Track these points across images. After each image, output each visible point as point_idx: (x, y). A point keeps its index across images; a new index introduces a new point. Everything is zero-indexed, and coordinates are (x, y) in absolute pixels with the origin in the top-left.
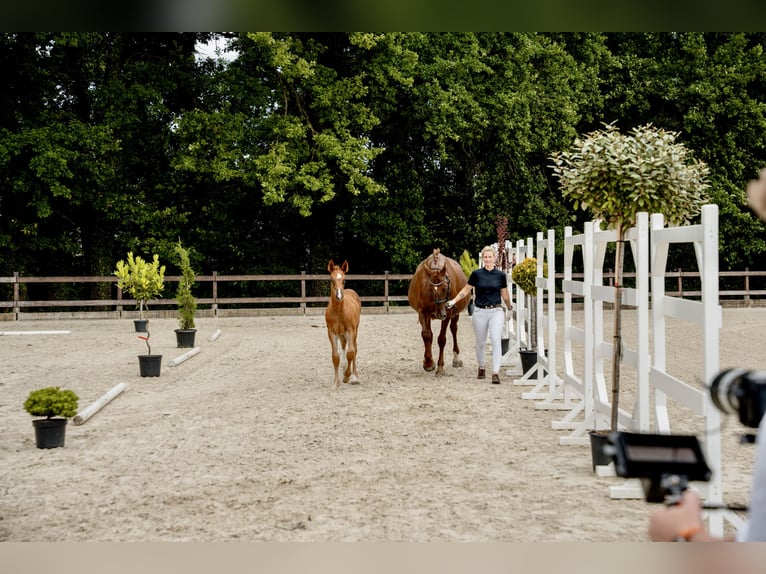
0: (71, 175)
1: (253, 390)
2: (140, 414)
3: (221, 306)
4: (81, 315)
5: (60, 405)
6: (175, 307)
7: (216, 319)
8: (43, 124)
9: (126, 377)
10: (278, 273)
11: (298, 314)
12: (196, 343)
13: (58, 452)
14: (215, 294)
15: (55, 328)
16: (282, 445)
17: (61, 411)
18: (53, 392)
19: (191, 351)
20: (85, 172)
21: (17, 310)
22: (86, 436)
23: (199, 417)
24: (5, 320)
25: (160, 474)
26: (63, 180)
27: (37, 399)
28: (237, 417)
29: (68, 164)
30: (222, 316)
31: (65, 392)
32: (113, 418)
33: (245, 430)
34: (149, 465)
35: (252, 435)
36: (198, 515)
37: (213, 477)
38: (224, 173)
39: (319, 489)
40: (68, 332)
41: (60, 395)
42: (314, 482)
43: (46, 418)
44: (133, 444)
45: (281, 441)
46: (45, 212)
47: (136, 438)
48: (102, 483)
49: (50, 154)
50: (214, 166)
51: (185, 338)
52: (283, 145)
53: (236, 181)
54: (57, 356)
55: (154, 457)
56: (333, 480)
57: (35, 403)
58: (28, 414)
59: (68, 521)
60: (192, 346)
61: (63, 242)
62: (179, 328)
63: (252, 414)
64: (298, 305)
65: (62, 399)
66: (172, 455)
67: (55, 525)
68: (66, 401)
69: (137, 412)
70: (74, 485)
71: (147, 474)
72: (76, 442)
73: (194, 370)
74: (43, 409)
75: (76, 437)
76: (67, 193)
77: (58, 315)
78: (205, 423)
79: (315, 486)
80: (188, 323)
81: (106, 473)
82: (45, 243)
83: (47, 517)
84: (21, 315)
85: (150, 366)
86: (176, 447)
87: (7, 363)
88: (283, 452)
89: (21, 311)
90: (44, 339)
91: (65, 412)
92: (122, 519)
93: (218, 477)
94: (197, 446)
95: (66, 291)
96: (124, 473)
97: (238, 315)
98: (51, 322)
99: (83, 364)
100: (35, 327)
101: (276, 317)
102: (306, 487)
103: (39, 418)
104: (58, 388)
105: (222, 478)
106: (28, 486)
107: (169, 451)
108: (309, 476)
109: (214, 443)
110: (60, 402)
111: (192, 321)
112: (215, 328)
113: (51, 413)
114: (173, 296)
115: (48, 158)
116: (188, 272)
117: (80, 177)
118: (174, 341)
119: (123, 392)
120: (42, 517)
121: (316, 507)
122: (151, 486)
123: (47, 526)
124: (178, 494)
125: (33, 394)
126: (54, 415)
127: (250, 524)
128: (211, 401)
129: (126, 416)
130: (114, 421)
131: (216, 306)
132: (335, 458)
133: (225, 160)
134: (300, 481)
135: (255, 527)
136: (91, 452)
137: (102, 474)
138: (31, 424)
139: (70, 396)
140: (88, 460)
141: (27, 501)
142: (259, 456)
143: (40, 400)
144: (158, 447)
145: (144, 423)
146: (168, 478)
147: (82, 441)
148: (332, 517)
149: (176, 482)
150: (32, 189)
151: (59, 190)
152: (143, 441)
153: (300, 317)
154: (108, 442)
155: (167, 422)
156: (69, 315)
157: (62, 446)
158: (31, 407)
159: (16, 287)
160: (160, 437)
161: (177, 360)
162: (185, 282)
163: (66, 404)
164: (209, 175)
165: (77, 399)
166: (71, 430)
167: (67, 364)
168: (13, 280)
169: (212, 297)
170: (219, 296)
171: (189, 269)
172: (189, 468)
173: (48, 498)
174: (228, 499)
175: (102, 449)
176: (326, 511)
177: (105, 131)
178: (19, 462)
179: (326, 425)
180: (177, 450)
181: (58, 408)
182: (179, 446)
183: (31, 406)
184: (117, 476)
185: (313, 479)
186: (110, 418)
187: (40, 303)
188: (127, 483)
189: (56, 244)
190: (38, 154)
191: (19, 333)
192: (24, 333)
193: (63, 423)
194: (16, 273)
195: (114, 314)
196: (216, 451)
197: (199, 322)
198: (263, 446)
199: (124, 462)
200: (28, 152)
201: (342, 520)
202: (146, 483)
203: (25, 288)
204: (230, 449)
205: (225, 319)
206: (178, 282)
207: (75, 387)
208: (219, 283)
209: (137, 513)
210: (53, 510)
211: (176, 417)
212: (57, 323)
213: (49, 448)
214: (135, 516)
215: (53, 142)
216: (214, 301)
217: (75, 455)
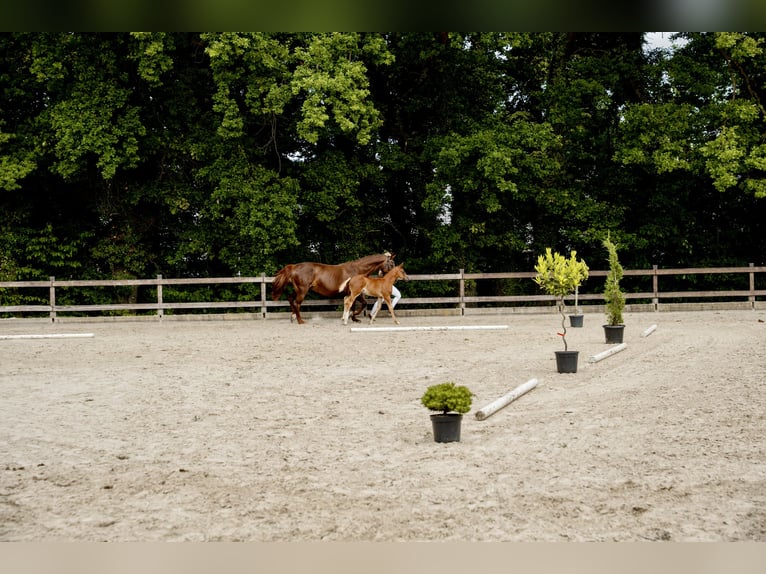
0: (515, 170)
1: (666, 389)
2: (542, 411)
3: (662, 301)
4: (522, 310)
5: (454, 401)
6: (601, 302)
7: (657, 313)
8: (490, 126)
9: (537, 372)
10: (728, 265)
11: (745, 308)
12: (624, 339)
13: (453, 447)
14: (655, 288)
15: (496, 323)
16: (677, 449)
17: (455, 407)
18: (448, 387)
19: (618, 347)
20: (526, 169)
21: (463, 305)
22: (483, 432)
23: (600, 416)
24: (452, 315)
25: (540, 473)
26: (508, 177)
27: (433, 395)
28: (639, 417)
29: (512, 162)
30: (663, 311)
31: (460, 388)
32: (516, 414)
33: (644, 430)
34: (533, 463)
35: (648, 437)
36: (562, 517)
37: (591, 479)
38: (667, 163)
39: (698, 500)
40: (506, 327)
41: (455, 391)
42: (696, 490)
43: (442, 413)
44: (525, 442)
45: (676, 445)
46: (494, 207)
47: (530, 435)
48: (482, 479)
49: (496, 154)
50: (656, 158)
51: (614, 334)
52: (732, 129)
53: (679, 173)
54: (486, 350)
55: (540, 456)
56: (718, 489)
57: (431, 398)
58: (426, 408)
59: (437, 516)
60: (621, 342)
61: (508, 239)
62: (607, 323)
63: (656, 414)
64: (745, 299)
65: (456, 395)
66: (558, 455)
67: (423, 519)
68: (460, 397)
69: (541, 408)
70: (455, 480)
71: (526, 472)
72: (473, 437)
73: (613, 367)
74: (439, 404)
75: (474, 432)
76: (513, 187)
77: (501, 310)
78: (604, 422)
79: (696, 494)
80: (616, 319)
81: (488, 469)
82: (492, 240)
83: (418, 511)
84: (467, 310)
85: (566, 362)
86: (565, 446)
87: (439, 357)
88: (674, 455)
89: (467, 307)
90: (481, 333)
91: (458, 407)
92: (487, 517)
93: (596, 480)
94: (587, 447)
95: (512, 286)
96: (505, 470)
97: (680, 310)
98: (494, 317)
99: (509, 359)
100: (477, 322)
101: (722, 312)
102: (686, 494)
103: (436, 413)
104: (453, 384)
105: (599, 481)
106: (413, 479)
107: (556, 450)
108: (692, 484)
109: (606, 443)
110: (455, 397)
111: (620, 316)
112: (647, 325)
113: (446, 409)
114: (601, 291)
115: (493, 158)
116: (616, 267)
117: (525, 177)
118: (603, 337)
119: (534, 388)
120: (414, 510)
121: (688, 518)
122: (527, 485)
123: (416, 519)
124: (549, 495)
125: (430, 389)
126: (449, 410)
127: (613, 531)
128: (619, 399)
129: (529, 412)
130: (515, 417)
131: (656, 301)
132: (728, 465)
133: (667, 151)
134: (681, 488)
135: (616, 534)
136: (483, 448)
137: (486, 470)
138: (429, 419)
139: (463, 392)
140: (477, 455)
141: (407, 493)
142: (647, 459)
143: (436, 396)
144: (547, 446)
145: (543, 420)
146: (546, 478)
147: (479, 436)
148: (703, 529)
149: (552, 482)
150: (481, 188)
151: (504, 186)
152: (536, 439)
153: (748, 312)
154: (502, 439)
155: (566, 421)
156: (510, 310)
157: (458, 441)
158: (428, 402)
159: (462, 283)
160: (554, 435)
161: (598, 357)
162: (615, 274)
163: (459, 400)
164: (652, 166)
165: (471, 395)
166: (467, 423)
167: (493, 359)
168: (459, 276)
169: (652, 291)
170: (659, 291)
171: (617, 263)
172: (571, 468)
173: (428, 491)
174: (598, 503)
175: (494, 447)
176: (699, 522)
177: (546, 129)
178: (413, 455)
179: (733, 429)
180: (566, 449)
181: (452, 403)
182: (569, 446)
183: (428, 400)
184: (497, 474)
185: (696, 487)
186: (512, 414)
187: (484, 299)
188: (505, 481)
189: (501, 241)
190: (485, 155)
191: (461, 327)
192: (466, 327)
193: (458, 418)
194: (462, 270)
195: (555, 309)
196: (605, 452)
197: (630, 319)
198: (655, 448)
199: (510, 458)
200: (476, 154)
201: (714, 534)
202: (522, 482)
203: (474, 284)
204: (619, 451)
205: (666, 314)
206: (605, 278)
207: (471, 385)
208: (660, 277)
209: (502, 512)
210: (427, 504)
211: (577, 416)
212: (499, 317)
213: (445, 442)
214: (500, 515)
215: (498, 142)
216: (654, 295)
217: (467, 450)
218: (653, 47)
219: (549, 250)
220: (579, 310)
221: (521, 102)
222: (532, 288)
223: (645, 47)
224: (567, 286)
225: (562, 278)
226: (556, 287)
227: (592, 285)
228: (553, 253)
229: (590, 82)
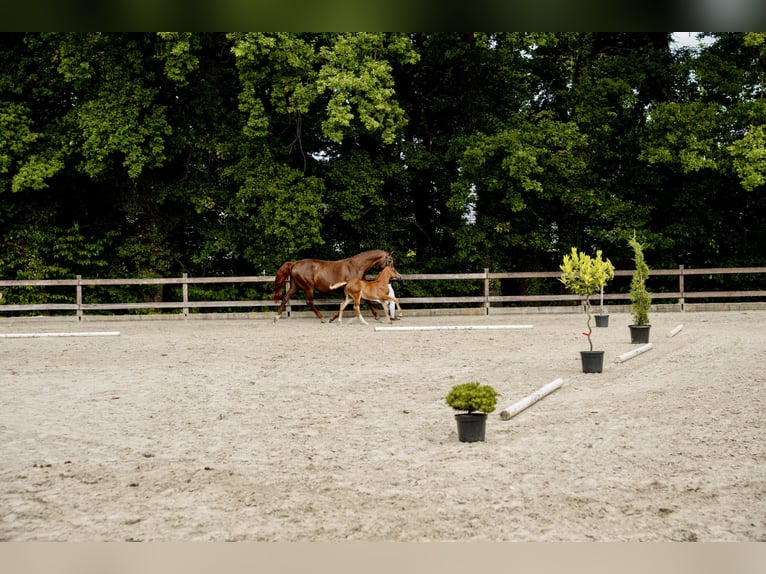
0: (540, 170)
1: (693, 389)
2: (567, 411)
3: (688, 301)
4: (547, 309)
5: (478, 400)
6: (627, 302)
7: (683, 313)
8: (515, 125)
9: (561, 372)
10: (755, 265)
12: (650, 339)
13: (477, 447)
14: (682, 288)
15: (521, 323)
16: (704, 450)
17: (479, 406)
18: (472, 387)
19: (643, 347)
20: (551, 168)
21: (488, 305)
22: (508, 432)
23: (626, 416)
24: (477, 314)
25: (565, 474)
26: (533, 176)
27: (458, 394)
28: (665, 418)
29: (538, 161)
30: (690, 311)
31: (485, 388)
32: (542, 414)
33: (670, 430)
34: (558, 463)
35: (674, 438)
36: (588, 518)
37: (618, 479)
38: (694, 162)
39: (725, 501)
40: (531, 326)
41: (480, 391)
42: (723, 491)
43: (467, 412)
44: (550, 442)
45: (702, 445)
46: (519, 206)
47: (555, 436)
48: (506, 479)
49: (521, 153)
50: (683, 157)
51: (640, 334)
52: (760, 128)
53: (706, 172)
54: (511, 350)
55: (566, 456)
56: (745, 491)
57: (456, 397)
58: (451, 408)
59: (461, 516)
60: (646, 342)
61: (533, 238)
62: (633, 323)
63: (683, 415)
65: (481, 394)
66: (584, 455)
67: (447, 519)
68: (484, 396)
69: (566, 408)
70: (480, 480)
71: (552, 472)
72: (498, 437)
73: (639, 367)
74: (463, 404)
75: (499, 432)
76: (538, 186)
77: (525, 309)
78: (629, 423)
79: (724, 495)
80: (642, 319)
81: (513, 469)
82: (517, 240)
83: (443, 510)
84: (491, 310)
85: (592, 362)
86: (590, 446)
87: (464, 356)
88: (701, 456)
89: (491, 306)
90: (506, 333)
91: (483, 407)
92: (512, 517)
93: (622, 480)
94: (612, 447)
95: (537, 286)
96: (530, 471)
97: (706, 310)
98: (519, 316)
99: (533, 358)
100: (502, 322)
101: (749, 312)
102: (713, 496)
103: (461, 412)
104: (478, 384)
105: (625, 482)
106: (437, 479)
107: (582, 450)
108: (719, 485)
109: (631, 444)
110: (479, 397)
111: (646, 317)
112: (674, 325)
113: (471, 409)
114: (627, 290)
115: (519, 157)
116: (642, 267)
117: (550, 175)
118: (628, 337)
119: (559, 388)
120: (439, 509)
121: (715, 519)
122: (552, 485)
123: (441, 519)
124: (575, 495)
125: (455, 389)
126: (474, 410)
127: (639, 532)
128: (645, 400)
129: (554, 412)
130: (540, 417)
131: (682, 301)
132: (756, 466)
133: (694, 150)
134: (708, 489)
135: (642, 536)
136: (508, 448)
137: (510, 470)
138: (453, 418)
139: (488, 391)
140: (502, 455)
141: (432, 493)
142: (673, 460)
143: (460, 395)
144: (573, 446)
145: (568, 420)
146: (572, 478)
147: (504, 436)
148: (731, 531)
149: (577, 483)
150: (506, 187)
151: (529, 185)
152: (562, 439)
154: (527, 439)
155: (592, 421)
156: (535, 309)
157: (483, 440)
158: (452, 401)
159: (487, 283)
160: (580, 435)
161: (623, 357)
162: (641, 273)
163: (484, 400)
164: (678, 165)
165: (496, 395)
166: (492, 423)
167: (518, 358)
168: (483, 276)
169: (678, 291)
170: (685, 291)
171: (643, 263)
172: (596, 469)
173: (452, 491)
174: (624, 504)
175: (518, 446)
176: (726, 523)
177: (572, 127)
178: (438, 454)
179: (760, 430)
180: (591, 450)
181: (476, 403)
182: (594, 446)
183: (453, 399)
184: (523, 474)
185: (723, 488)
186: (537, 414)
187: (508, 298)
188: (530, 481)
189: (526, 241)
190: (510, 154)
191: (486, 327)
192: (491, 327)
193: (483, 417)
194: (487, 270)
195: (579, 308)
196: (630, 452)
197: (656, 319)
198: (681, 449)
199: (535, 459)
200: (501, 153)
201: (741, 536)
202: (547, 483)
203: (499, 284)
204: (645, 452)
205: (692, 314)
206: (631, 277)
207: (494, 384)
208: (686, 277)
209: (527, 512)
210: (451, 503)
211: (603, 416)
212: (524, 317)
213: (470, 442)
214: (525, 515)
215: (523, 141)
216: (680, 295)
217: (492, 450)
218: (680, 46)
219: (574, 250)
220: (605, 310)
221: (546, 101)
222: (557, 287)
223: (672, 46)
224: (593, 286)
225: (587, 278)
226: (581, 287)
227: (618, 285)
228: (578, 253)
229: (616, 81)
